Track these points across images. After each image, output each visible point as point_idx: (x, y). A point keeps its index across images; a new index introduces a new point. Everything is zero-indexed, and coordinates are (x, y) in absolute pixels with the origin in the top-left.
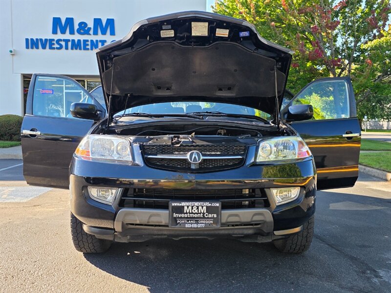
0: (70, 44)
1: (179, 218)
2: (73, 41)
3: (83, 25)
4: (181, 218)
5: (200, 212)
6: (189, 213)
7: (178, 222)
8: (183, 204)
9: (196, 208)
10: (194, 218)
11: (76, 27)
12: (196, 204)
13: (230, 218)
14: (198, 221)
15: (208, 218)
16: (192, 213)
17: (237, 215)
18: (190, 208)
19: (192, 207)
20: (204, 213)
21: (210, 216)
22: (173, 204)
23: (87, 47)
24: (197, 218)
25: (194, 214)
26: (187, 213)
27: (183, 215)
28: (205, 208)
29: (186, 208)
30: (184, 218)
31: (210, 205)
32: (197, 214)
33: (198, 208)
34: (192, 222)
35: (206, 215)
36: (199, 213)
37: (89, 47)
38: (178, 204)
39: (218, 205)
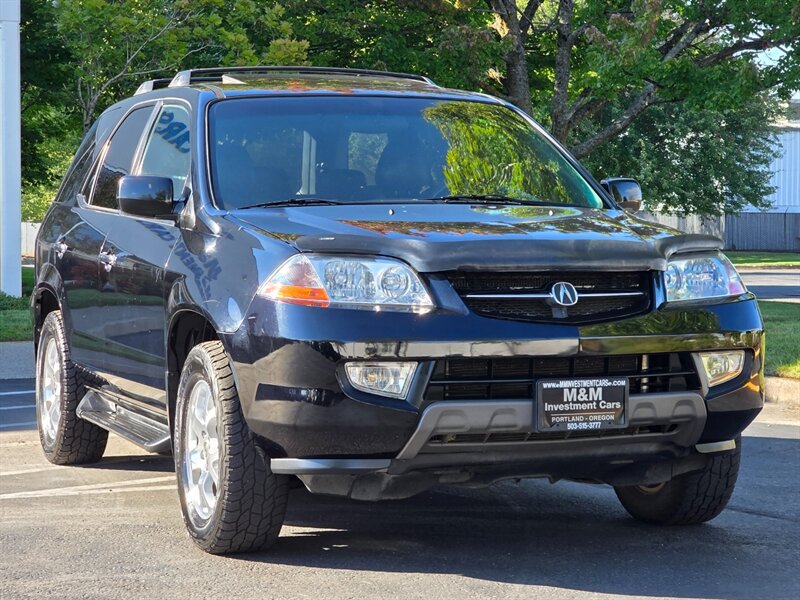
1: (554, 412)
4: (559, 411)
5: (591, 399)
6: (573, 402)
7: (553, 419)
8: (564, 384)
9: (585, 391)
10: (582, 411)
12: (585, 383)
13: (639, 410)
14: (588, 416)
15: (606, 410)
16: (578, 402)
17: (649, 405)
18: (574, 391)
19: (578, 389)
20: (598, 402)
21: (610, 405)
22: (545, 386)
24: (587, 411)
26: (568, 402)
27: (561, 407)
28: (600, 390)
29: (566, 391)
30: (564, 411)
31: (610, 384)
32: (586, 402)
33: (588, 392)
34: (577, 418)
35: (603, 405)
36: (589, 402)
38: (553, 385)
39: (623, 383)
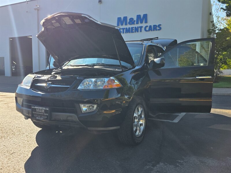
0: (125, 30)
1: (35, 114)
2: (127, 28)
3: (131, 19)
8: (36, 107)
11: (128, 21)
12: (41, 108)
14: (41, 116)
16: (39, 112)
19: (39, 109)
20: (43, 113)
21: (46, 114)
22: (32, 107)
23: (133, 31)
24: (41, 115)
25: (40, 113)
26: (37, 112)
28: (44, 110)
29: (37, 109)
33: (41, 110)
34: (39, 116)
37: (134, 31)
39: (48, 109)
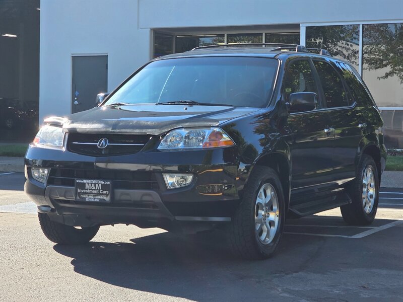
4: (83, 193)
6: (89, 189)
7: (81, 196)
8: (85, 181)
10: (93, 193)
12: (94, 182)
13: (122, 196)
14: (95, 196)
15: (102, 194)
16: (91, 189)
17: (128, 194)
18: (90, 185)
19: (91, 184)
20: (99, 190)
21: (104, 192)
22: (77, 181)
24: (95, 194)
25: (93, 190)
26: (87, 189)
27: (84, 191)
28: (100, 185)
29: (87, 184)
30: (85, 193)
31: (103, 183)
33: (95, 186)
34: (91, 197)
35: (101, 192)
36: (96, 190)
38: (81, 181)
39: (109, 183)
